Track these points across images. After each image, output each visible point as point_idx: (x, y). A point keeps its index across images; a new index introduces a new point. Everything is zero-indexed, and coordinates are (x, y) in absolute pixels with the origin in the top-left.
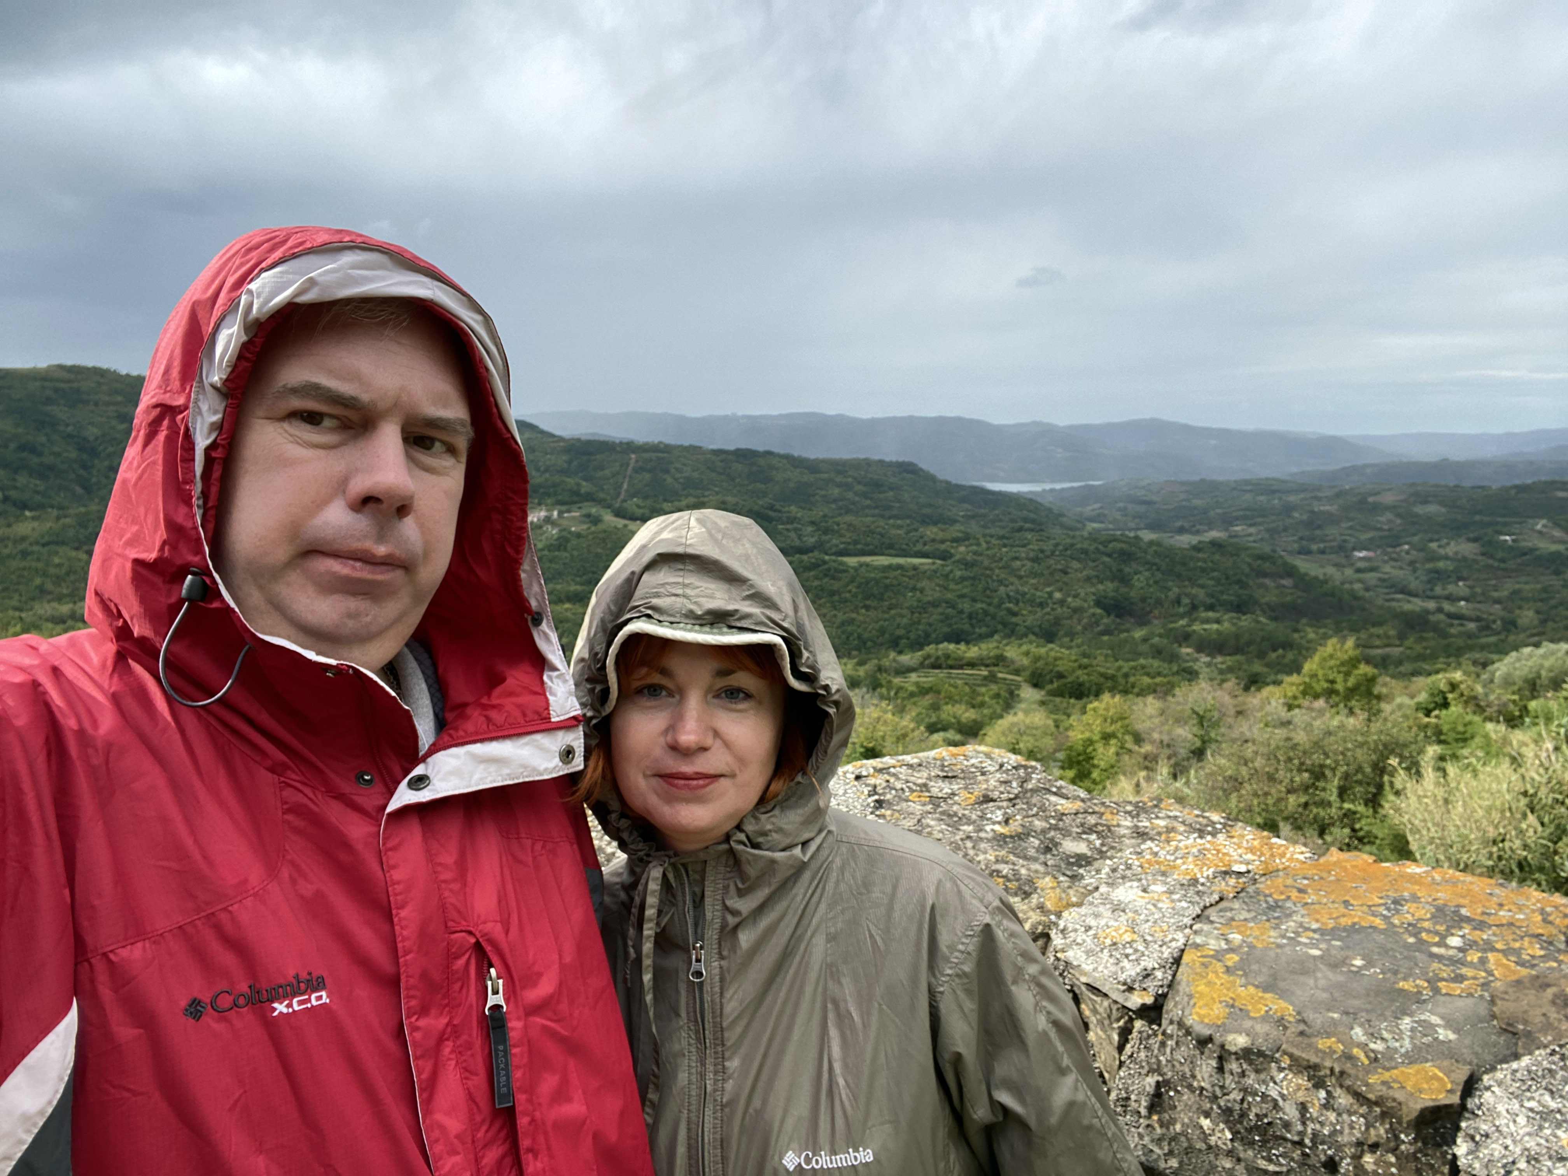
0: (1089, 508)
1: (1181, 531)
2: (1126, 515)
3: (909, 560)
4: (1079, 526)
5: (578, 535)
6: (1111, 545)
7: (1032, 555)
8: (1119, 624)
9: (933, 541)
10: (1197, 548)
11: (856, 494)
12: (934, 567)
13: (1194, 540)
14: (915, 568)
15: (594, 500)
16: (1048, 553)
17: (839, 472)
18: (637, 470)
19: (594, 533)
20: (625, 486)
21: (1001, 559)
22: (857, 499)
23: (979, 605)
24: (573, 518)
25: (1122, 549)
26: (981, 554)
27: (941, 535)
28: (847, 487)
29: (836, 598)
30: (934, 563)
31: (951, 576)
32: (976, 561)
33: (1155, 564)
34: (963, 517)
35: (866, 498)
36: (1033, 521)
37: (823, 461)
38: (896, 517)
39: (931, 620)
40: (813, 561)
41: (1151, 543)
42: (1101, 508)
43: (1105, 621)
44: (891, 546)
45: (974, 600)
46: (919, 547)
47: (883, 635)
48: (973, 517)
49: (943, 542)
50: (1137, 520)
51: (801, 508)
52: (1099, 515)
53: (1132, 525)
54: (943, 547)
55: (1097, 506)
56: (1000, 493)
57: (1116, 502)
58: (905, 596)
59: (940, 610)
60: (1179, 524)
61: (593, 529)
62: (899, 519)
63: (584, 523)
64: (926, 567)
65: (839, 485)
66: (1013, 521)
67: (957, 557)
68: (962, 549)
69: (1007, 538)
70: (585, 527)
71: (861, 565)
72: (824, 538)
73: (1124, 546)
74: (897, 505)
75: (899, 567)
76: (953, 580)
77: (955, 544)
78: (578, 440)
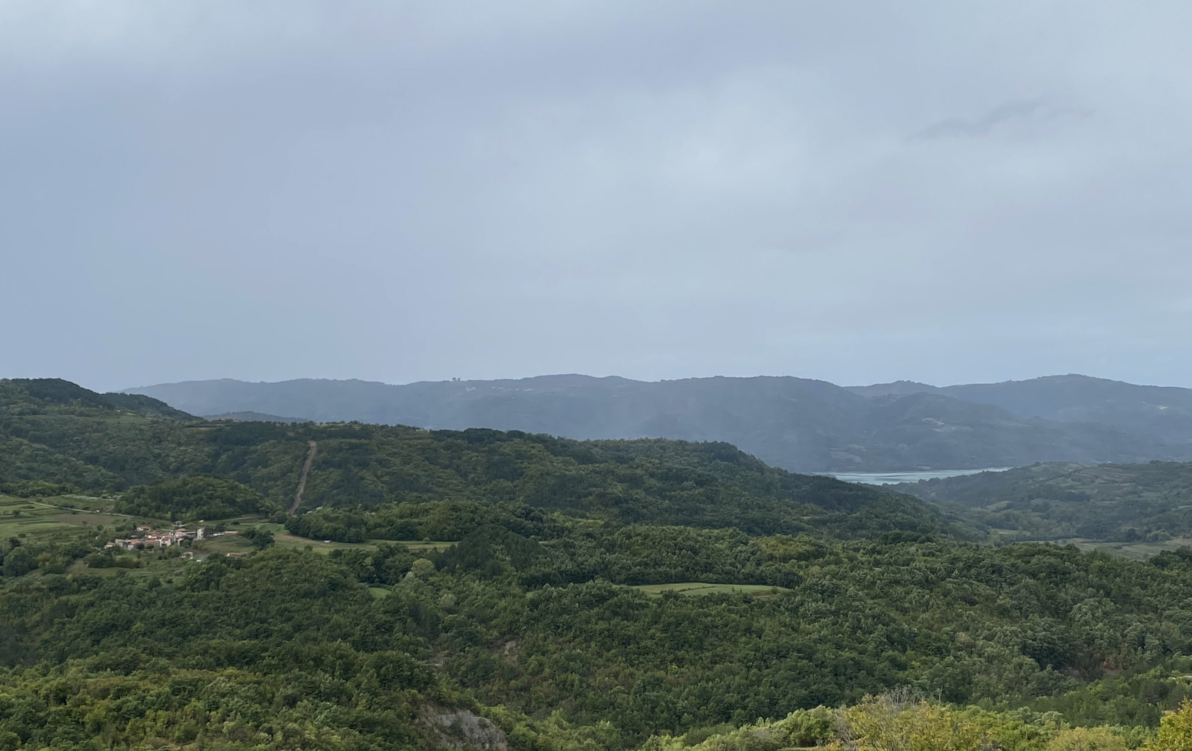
0: (992, 507)
1: (1131, 537)
2: (1048, 517)
3: (737, 587)
4: (981, 533)
5: (238, 565)
6: (1034, 560)
7: (919, 576)
8: (1058, 679)
9: (771, 557)
10: (1159, 562)
11: (648, 491)
12: (774, 598)
13: (1154, 551)
14: (747, 600)
15: (257, 511)
16: (943, 573)
17: (621, 460)
18: (321, 465)
19: (262, 559)
20: (301, 490)
21: (874, 583)
22: (650, 498)
23: (846, 654)
24: (229, 538)
25: (1051, 565)
26: (843, 578)
27: (781, 551)
28: (634, 481)
29: (632, 647)
30: (775, 592)
31: (802, 610)
32: (837, 587)
33: (1103, 587)
34: (808, 522)
35: (664, 498)
36: (913, 527)
37: (596, 444)
38: (711, 525)
39: (777, 678)
40: (594, 591)
41: (1093, 556)
42: (1009, 507)
43: (1038, 673)
44: (708, 568)
45: (839, 647)
46: (749, 568)
47: (706, 703)
48: (824, 523)
49: (785, 559)
50: (1064, 524)
51: (569, 514)
52: (1008, 517)
53: (1058, 531)
54: (787, 567)
55: (1003, 504)
56: (859, 487)
57: (1031, 498)
58: (735, 643)
59: (789, 662)
60: (1126, 528)
61: (260, 554)
62: (714, 527)
63: (246, 545)
64: (763, 598)
65: (621, 480)
66: (883, 527)
67: (809, 581)
68: (815, 569)
69: (879, 553)
70: (246, 551)
71: (668, 596)
72: (609, 557)
73: (1052, 560)
74: (709, 507)
75: (723, 598)
76: (804, 616)
77: (803, 563)
78: (228, 422)
